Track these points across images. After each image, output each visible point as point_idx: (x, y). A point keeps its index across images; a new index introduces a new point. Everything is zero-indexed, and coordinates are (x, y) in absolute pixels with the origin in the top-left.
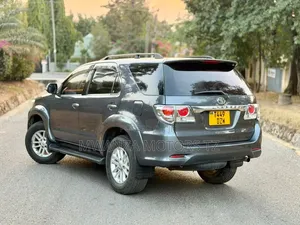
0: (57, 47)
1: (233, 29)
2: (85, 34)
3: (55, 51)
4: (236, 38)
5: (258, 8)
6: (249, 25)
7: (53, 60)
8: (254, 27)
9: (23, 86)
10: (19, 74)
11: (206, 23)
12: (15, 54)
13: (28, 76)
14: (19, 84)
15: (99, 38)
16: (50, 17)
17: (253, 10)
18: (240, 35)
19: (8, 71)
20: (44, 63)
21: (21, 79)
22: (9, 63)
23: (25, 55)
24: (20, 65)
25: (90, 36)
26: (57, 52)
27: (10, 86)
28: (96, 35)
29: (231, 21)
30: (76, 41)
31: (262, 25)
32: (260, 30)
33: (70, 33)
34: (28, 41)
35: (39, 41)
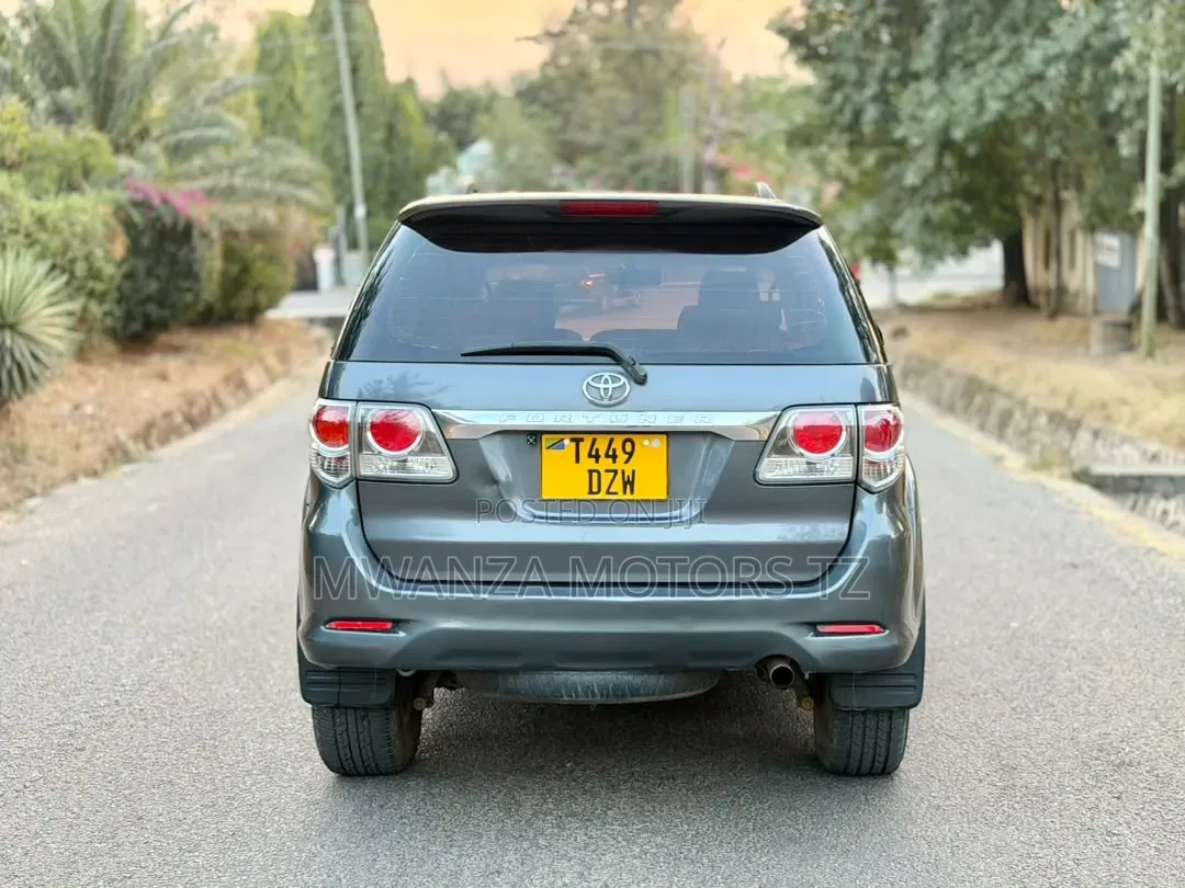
0: (368, 197)
1: (935, 115)
2: (463, 143)
3: (360, 211)
4: (946, 144)
5: (1006, 42)
6: (980, 103)
7: (353, 245)
8: (994, 107)
9: (259, 337)
10: (244, 300)
11: (847, 99)
12: (230, 234)
13: (273, 303)
14: (244, 333)
15: (512, 154)
16: (338, 91)
17: (993, 48)
18: (958, 134)
19: (210, 291)
20: (324, 257)
21: (251, 316)
22: (211, 262)
23: (259, 234)
24: (246, 269)
25: (482, 148)
26: (369, 214)
27: (218, 342)
28: (501, 146)
29: (928, 88)
30: (431, 169)
31: (1020, 98)
32: (1013, 115)
33: (408, 142)
34: (267, 186)
35: (306, 184)
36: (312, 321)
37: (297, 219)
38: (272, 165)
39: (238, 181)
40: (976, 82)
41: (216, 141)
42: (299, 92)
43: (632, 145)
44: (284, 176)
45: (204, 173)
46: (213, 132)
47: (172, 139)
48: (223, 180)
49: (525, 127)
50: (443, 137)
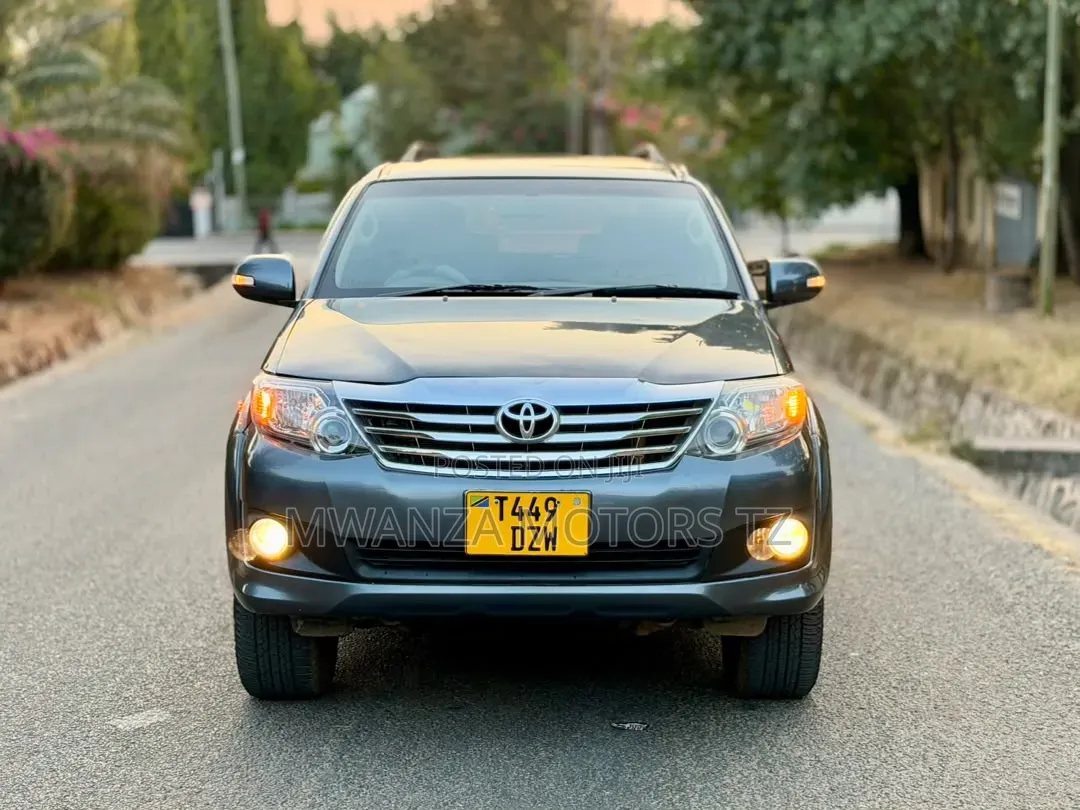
0: (247, 141)
1: (819, 54)
2: (348, 88)
3: (238, 156)
4: (832, 85)
6: (869, 41)
7: (230, 191)
8: (883, 44)
9: (119, 284)
10: (104, 246)
13: (136, 248)
14: (103, 282)
15: (397, 98)
18: (844, 74)
20: (200, 203)
21: (113, 263)
23: (119, 175)
25: (367, 93)
26: (248, 159)
27: (74, 289)
28: (386, 91)
29: (813, 26)
30: (314, 115)
31: (911, 37)
32: (903, 55)
33: (289, 87)
34: (127, 126)
35: (168, 124)
36: (182, 269)
37: (158, 161)
38: (131, 104)
39: (96, 122)
40: (863, 19)
41: (75, 79)
42: (181, 34)
43: (520, 91)
44: (146, 116)
45: (62, 112)
46: (71, 69)
47: (28, 77)
48: (81, 120)
49: (412, 72)
50: (330, 82)
